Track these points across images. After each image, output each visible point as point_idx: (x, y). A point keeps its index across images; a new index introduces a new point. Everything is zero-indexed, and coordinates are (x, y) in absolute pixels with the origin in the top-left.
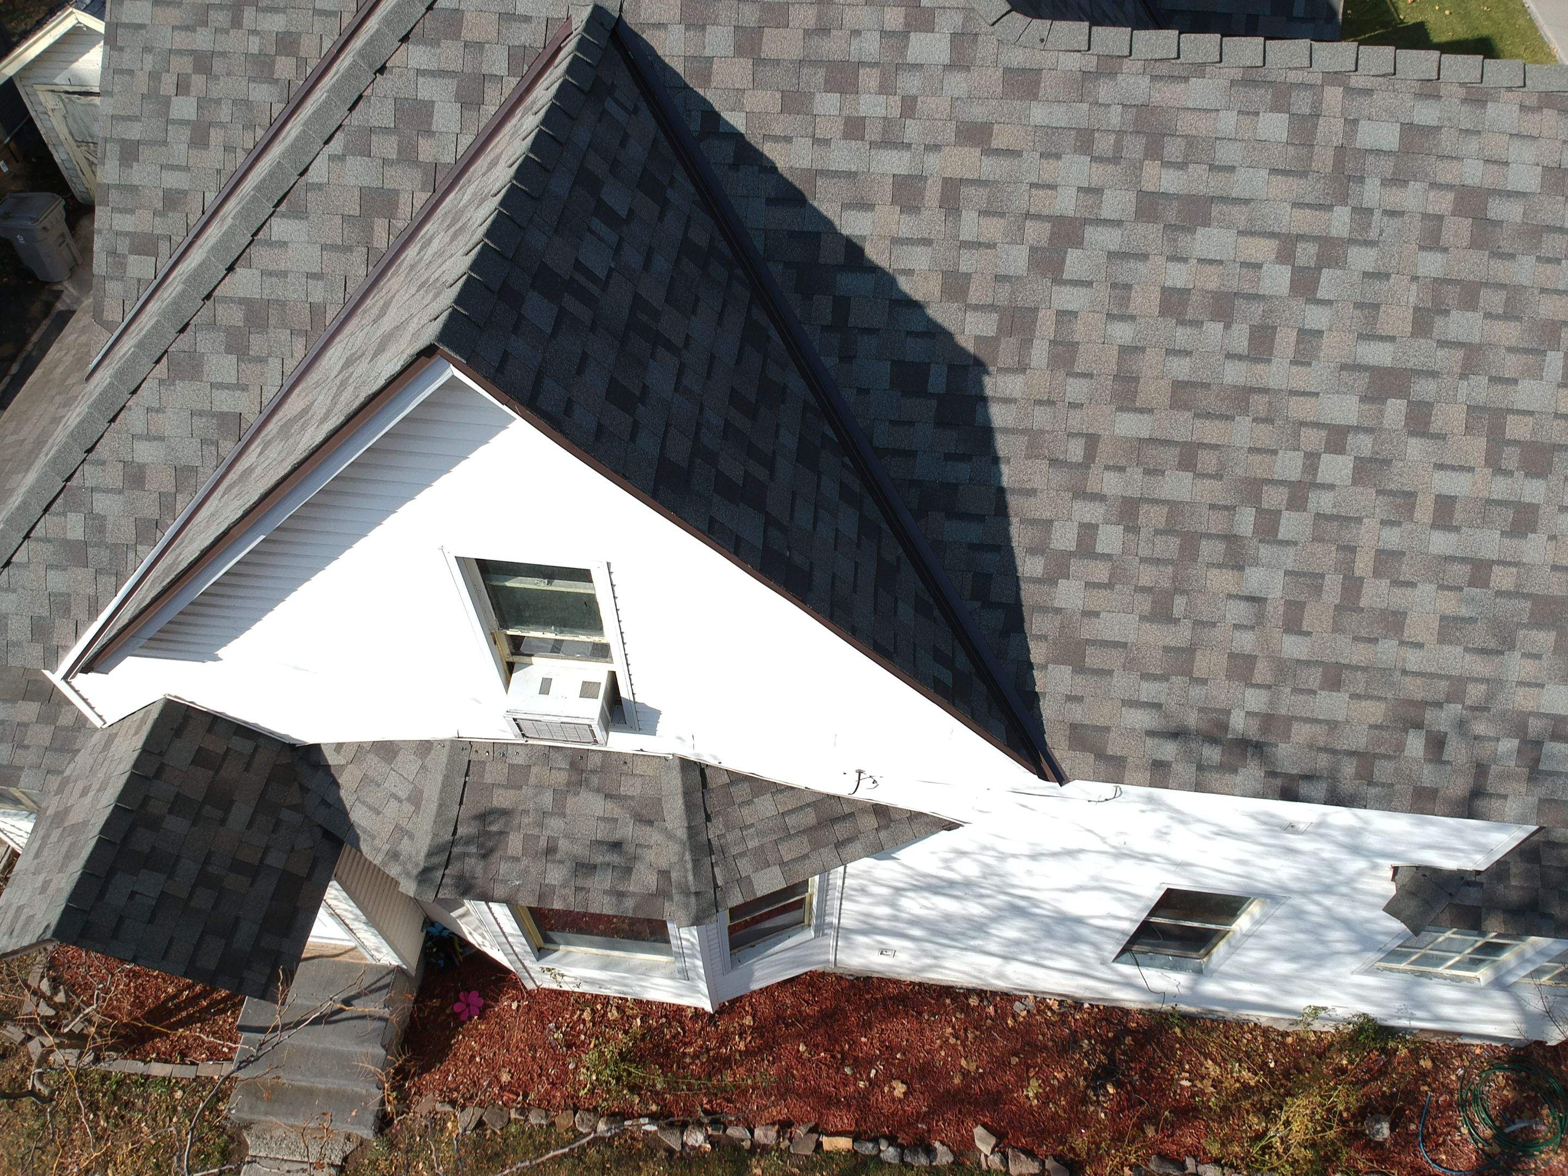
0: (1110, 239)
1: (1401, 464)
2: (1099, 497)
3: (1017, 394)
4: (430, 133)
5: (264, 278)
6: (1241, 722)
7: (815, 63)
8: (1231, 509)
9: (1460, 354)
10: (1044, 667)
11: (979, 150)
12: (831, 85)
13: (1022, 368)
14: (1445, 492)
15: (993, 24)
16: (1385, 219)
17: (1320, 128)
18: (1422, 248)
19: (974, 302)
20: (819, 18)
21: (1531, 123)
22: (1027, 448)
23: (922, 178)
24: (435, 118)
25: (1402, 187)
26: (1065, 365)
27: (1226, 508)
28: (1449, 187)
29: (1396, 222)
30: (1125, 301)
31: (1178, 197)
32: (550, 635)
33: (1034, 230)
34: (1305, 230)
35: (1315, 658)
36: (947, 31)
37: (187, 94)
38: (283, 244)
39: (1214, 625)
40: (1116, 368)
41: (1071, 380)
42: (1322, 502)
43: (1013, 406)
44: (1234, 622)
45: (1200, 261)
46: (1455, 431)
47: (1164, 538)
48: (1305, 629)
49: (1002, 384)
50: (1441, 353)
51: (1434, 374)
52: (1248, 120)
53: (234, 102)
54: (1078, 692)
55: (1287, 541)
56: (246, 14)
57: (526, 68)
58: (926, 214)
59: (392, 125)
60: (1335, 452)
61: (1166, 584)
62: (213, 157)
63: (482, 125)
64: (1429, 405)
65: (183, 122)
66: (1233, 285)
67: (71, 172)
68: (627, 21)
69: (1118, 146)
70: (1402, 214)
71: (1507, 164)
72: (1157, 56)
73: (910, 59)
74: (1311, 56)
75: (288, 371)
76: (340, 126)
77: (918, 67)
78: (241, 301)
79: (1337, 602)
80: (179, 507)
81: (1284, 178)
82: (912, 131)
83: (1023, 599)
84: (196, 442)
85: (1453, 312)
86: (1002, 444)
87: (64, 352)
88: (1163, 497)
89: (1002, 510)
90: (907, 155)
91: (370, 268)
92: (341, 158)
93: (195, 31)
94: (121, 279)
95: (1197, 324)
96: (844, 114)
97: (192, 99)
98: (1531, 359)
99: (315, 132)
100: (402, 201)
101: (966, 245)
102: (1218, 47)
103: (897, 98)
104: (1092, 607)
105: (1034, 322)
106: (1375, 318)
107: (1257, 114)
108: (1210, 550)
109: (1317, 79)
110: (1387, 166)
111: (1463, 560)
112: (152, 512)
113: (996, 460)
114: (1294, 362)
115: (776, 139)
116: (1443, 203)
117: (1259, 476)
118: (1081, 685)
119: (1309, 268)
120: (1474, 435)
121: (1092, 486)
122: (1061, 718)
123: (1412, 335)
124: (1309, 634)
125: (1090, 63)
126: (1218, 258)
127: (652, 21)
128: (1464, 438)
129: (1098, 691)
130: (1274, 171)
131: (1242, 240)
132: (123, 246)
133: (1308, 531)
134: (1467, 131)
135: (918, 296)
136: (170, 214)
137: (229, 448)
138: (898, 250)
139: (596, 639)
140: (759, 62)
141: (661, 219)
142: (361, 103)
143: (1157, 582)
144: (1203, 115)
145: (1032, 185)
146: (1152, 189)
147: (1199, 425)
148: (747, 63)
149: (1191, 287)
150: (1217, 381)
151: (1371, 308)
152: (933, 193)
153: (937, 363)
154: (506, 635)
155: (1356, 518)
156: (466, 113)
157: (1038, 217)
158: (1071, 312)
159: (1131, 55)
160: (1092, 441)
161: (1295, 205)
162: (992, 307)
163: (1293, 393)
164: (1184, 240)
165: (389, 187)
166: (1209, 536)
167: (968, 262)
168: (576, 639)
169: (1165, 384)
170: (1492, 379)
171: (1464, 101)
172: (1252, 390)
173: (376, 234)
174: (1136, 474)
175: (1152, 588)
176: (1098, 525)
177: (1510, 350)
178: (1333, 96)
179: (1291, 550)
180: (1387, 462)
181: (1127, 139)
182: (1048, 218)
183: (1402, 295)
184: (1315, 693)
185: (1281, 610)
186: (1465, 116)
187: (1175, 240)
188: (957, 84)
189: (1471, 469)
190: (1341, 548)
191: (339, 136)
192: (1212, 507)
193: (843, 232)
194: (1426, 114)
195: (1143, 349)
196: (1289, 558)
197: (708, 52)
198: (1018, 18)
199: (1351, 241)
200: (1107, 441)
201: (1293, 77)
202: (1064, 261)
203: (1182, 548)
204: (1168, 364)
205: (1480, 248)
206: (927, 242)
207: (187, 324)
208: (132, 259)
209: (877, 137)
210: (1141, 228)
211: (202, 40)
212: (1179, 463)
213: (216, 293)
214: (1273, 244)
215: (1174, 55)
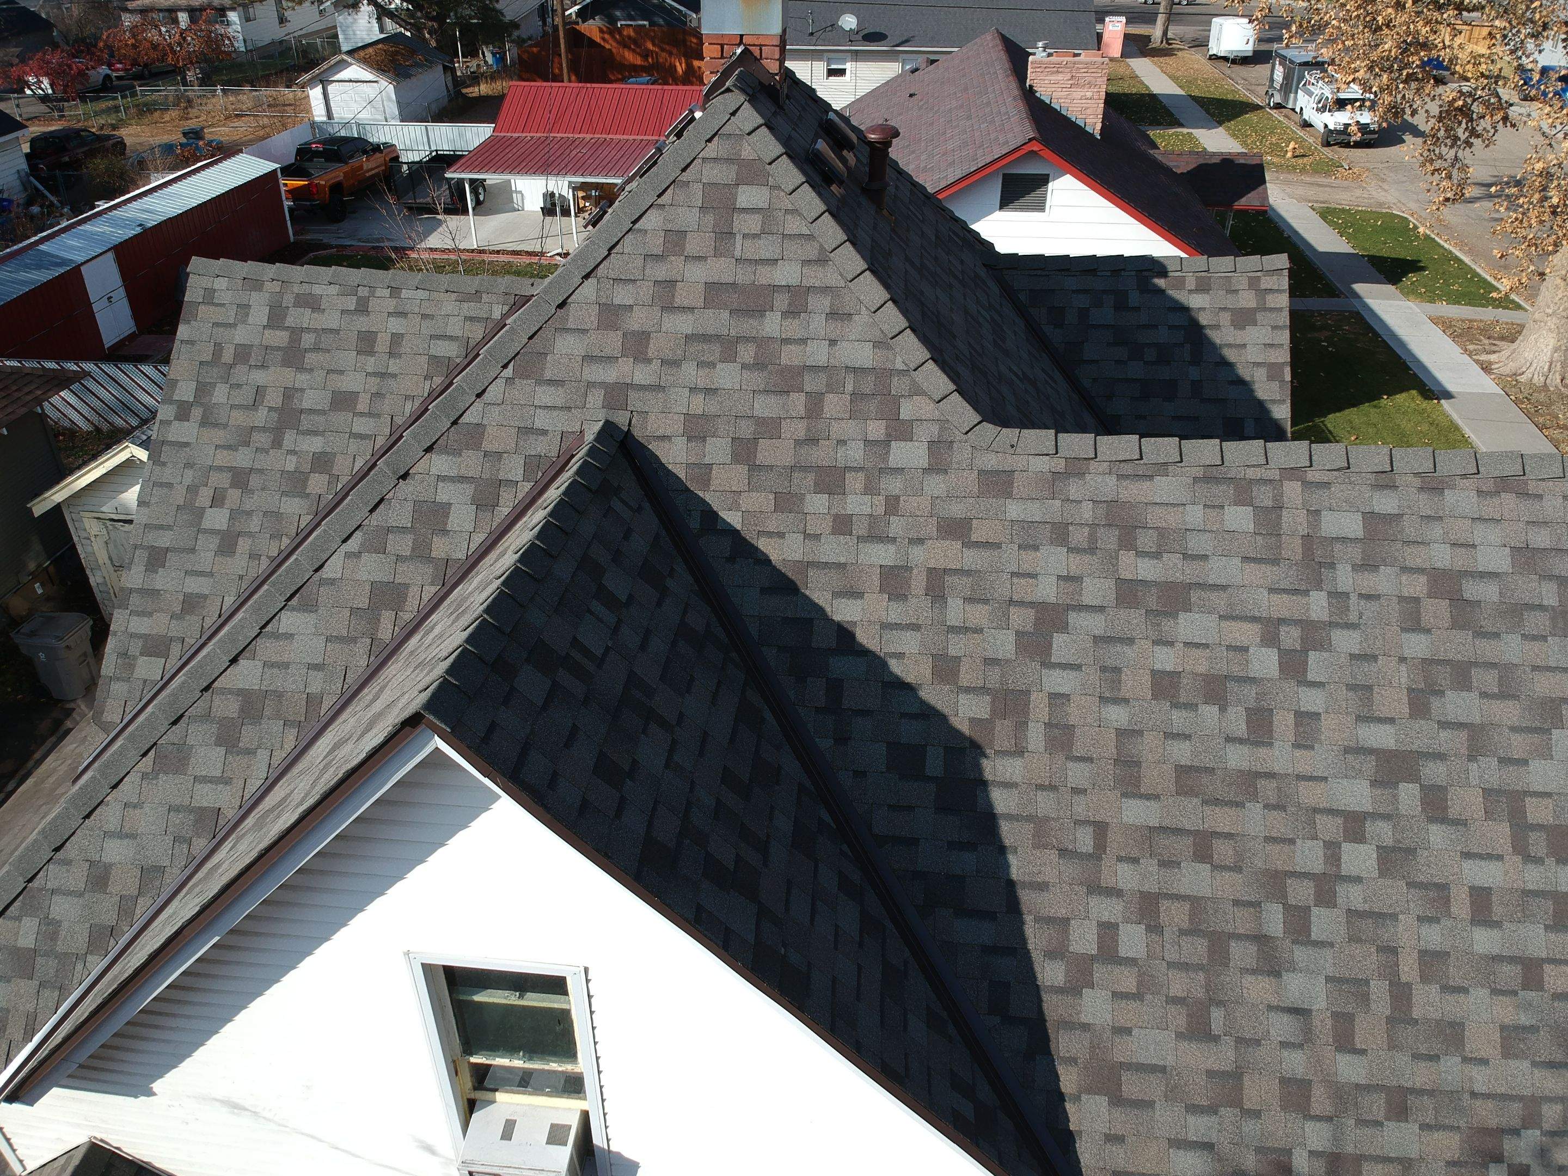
0: (1095, 624)
1: (1426, 853)
2: (1116, 892)
3: (1017, 778)
4: (444, 532)
5: (266, 669)
6: (1306, 1164)
7: (805, 469)
8: (1256, 905)
9: (1464, 735)
10: (1077, 1098)
11: (960, 543)
12: (820, 488)
13: (1020, 752)
14: (1478, 883)
15: (967, 433)
16: (1362, 602)
17: (1284, 519)
18: (1404, 630)
19: (965, 684)
20: (808, 430)
21: (1490, 508)
22: (1034, 836)
23: (908, 569)
24: (450, 519)
25: (1373, 572)
26: (1063, 748)
27: (1250, 904)
28: (1420, 571)
29: (1374, 606)
30: (1116, 683)
31: (1156, 584)
32: (518, 1063)
33: (1018, 616)
34: (1285, 614)
35: (1375, 1082)
36: (925, 439)
37: (221, 505)
38: (289, 636)
39: (1258, 1042)
40: (1114, 751)
41: (1070, 765)
42: (1351, 896)
43: (1014, 791)
44: (1279, 1039)
45: (1186, 644)
46: (1475, 816)
47: (1190, 939)
48: (1358, 1046)
49: (1001, 768)
50: (1444, 734)
51: (1440, 757)
52: (1213, 513)
53: (265, 513)
54: (1118, 1130)
55: (1322, 942)
56: (287, 436)
57: (540, 474)
58: (913, 601)
59: (409, 525)
60: (1355, 841)
61: (1200, 993)
62: (238, 564)
63: (495, 524)
64: (1442, 789)
65: (213, 532)
66: (1222, 668)
67: (104, 595)
68: (635, 434)
69: (1093, 538)
70: (1378, 597)
71: (1474, 546)
72: (1120, 458)
73: (892, 464)
74: (1266, 455)
75: (275, 763)
76: (360, 525)
77: (899, 470)
78: (241, 692)
79: (1388, 1012)
80: (138, 912)
81: (1257, 566)
82: (896, 526)
83: (1046, 1012)
84: (169, 839)
85: (1448, 693)
86: (1008, 832)
87: (59, 762)
88: (1182, 891)
89: (1013, 908)
90: (892, 548)
91: (372, 658)
92: (357, 555)
93: (237, 450)
94: (128, 680)
95: (1191, 707)
96: (832, 512)
97: (225, 511)
98: (1536, 738)
99: (335, 531)
100: (410, 595)
101: (953, 629)
102: (1177, 449)
103: (881, 497)
104: (1122, 1023)
105: (1027, 704)
106: (1370, 699)
107: (1223, 507)
108: (1243, 953)
109: (1276, 475)
110: (1356, 552)
111: (1512, 960)
112: (109, 917)
113: (1002, 850)
114: (1297, 746)
115: (770, 534)
116: (1417, 586)
117: (1280, 868)
118: (1121, 1121)
119: (1295, 651)
120: (1495, 820)
121: (1107, 880)
122: (1101, 1164)
123: (1411, 716)
124: (1363, 1052)
125: (1059, 464)
126: (1204, 642)
127: (658, 434)
128: (1486, 824)
129: (1141, 1128)
130: (1246, 559)
131: (1224, 624)
132: (135, 648)
133: (1343, 930)
134: (1429, 517)
135: (910, 679)
136: (188, 617)
137: (201, 845)
138: (888, 635)
139: (568, 1067)
140: (754, 468)
141: (659, 604)
142: (382, 506)
143: (1189, 991)
144: (1170, 509)
145: (1013, 574)
146: (1130, 577)
147: (1209, 813)
148: (743, 469)
149: (1181, 670)
150: (1221, 765)
151: (1364, 690)
152: (918, 582)
153: (933, 746)
154: (469, 1062)
155: (1391, 915)
156: (480, 514)
157: (1021, 603)
158: (1062, 695)
159: (1096, 457)
160: (1101, 829)
161: (1271, 590)
162: (983, 690)
163: (1300, 777)
164: (1167, 625)
165: (400, 581)
166: (1239, 937)
167: (957, 645)
168: (546, 1067)
169: (1168, 769)
170: (1501, 761)
171: (1421, 489)
172: (1258, 775)
173: (382, 626)
174: (1150, 865)
175: (1185, 998)
176: (1118, 924)
177: (1513, 729)
178: (1292, 490)
179: (1328, 953)
180: (1411, 852)
181: (1101, 532)
182: (1032, 604)
183: (1393, 677)
184: (1381, 1124)
185: (1329, 1023)
186: (1425, 504)
187: (1159, 625)
188: (936, 485)
189: (1500, 858)
190: (1380, 949)
191: (358, 534)
192: (1236, 903)
193: (834, 618)
194: (1386, 503)
195: (1140, 733)
196: (1327, 961)
197: (707, 460)
198: (989, 429)
199: (1332, 625)
200: (1115, 829)
201: (1251, 473)
202: (1051, 645)
203: (1211, 951)
204: (1168, 748)
205: (1462, 628)
206: (916, 627)
207: (182, 716)
208: (142, 660)
209: (863, 532)
210: (1123, 613)
211: (242, 459)
212: (1194, 853)
213: (216, 684)
214: (1256, 627)
215: (1137, 456)
